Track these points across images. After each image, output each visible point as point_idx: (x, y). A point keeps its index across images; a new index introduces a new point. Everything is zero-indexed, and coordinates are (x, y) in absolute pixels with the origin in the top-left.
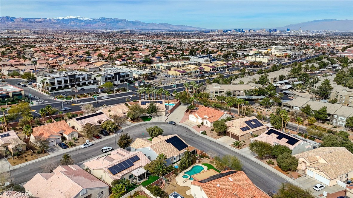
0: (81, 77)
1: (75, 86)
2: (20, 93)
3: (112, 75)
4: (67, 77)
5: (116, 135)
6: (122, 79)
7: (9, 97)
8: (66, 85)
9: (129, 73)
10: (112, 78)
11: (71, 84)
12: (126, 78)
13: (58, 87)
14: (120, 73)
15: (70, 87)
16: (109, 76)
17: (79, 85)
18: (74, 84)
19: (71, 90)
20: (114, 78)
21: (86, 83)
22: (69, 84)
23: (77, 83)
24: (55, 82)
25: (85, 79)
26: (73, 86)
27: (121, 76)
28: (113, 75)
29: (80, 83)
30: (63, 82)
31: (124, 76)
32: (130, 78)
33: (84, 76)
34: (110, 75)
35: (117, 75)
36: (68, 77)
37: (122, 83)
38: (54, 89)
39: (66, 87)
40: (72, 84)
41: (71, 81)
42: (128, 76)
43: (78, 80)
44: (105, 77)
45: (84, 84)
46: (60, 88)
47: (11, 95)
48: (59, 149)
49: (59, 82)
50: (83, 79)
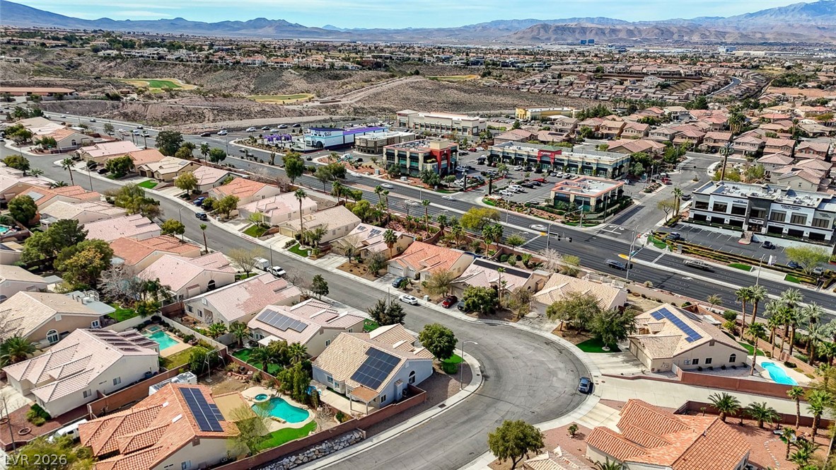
0: (789, 213)
1: (764, 230)
4: (744, 201)
7: (567, 200)
8: (736, 219)
11: (751, 221)
13: (712, 217)
15: (745, 227)
17: (775, 232)
18: (762, 225)
21: (802, 232)
22: (744, 220)
23: (774, 224)
24: (708, 204)
25: (803, 222)
26: (755, 228)
29: (781, 229)
30: (729, 211)
33: (802, 211)
36: (747, 201)
38: (699, 219)
39: (736, 225)
40: (756, 222)
41: (754, 214)
43: (779, 216)
45: (796, 235)
46: (717, 222)
47: (572, 199)
48: (390, 284)
49: (719, 208)
50: (797, 219)
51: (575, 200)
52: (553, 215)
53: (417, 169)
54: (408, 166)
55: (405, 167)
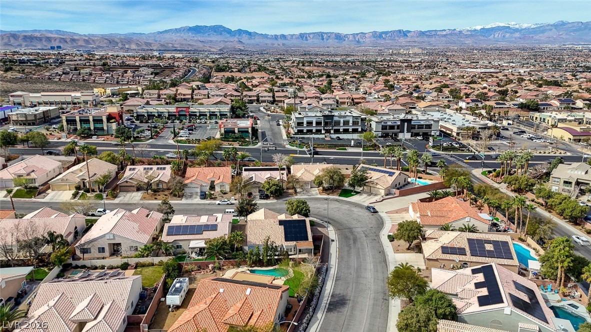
0: (342, 120)
1: (332, 132)
2: (247, 130)
3: (396, 123)
4: (321, 118)
5: (276, 201)
6: (416, 131)
7: (233, 132)
8: (318, 128)
9: (432, 123)
10: (396, 127)
11: (325, 128)
12: (424, 130)
13: (307, 130)
14: (411, 120)
15: (323, 132)
16: (389, 123)
17: (337, 131)
18: (330, 129)
19: (323, 136)
20: (401, 128)
21: (349, 129)
22: (322, 128)
23: (336, 128)
24: (303, 123)
25: (348, 124)
26: (328, 131)
27: (415, 125)
28: (399, 123)
29: (340, 129)
30: (314, 124)
31: (421, 127)
32: (433, 132)
33: (347, 119)
34: (393, 122)
35: (406, 124)
36: (322, 118)
37: (413, 138)
38: (300, 132)
39: (318, 132)
40: (328, 128)
41: (326, 124)
42: (429, 126)
43: (338, 123)
44: (383, 124)
45: (346, 131)
46: (309, 132)
47: (236, 131)
48: (196, 198)
49: (309, 123)
50: (346, 123)
51: (239, 131)
52: (230, 143)
53: (102, 129)
54: (92, 128)
55: (89, 129)
